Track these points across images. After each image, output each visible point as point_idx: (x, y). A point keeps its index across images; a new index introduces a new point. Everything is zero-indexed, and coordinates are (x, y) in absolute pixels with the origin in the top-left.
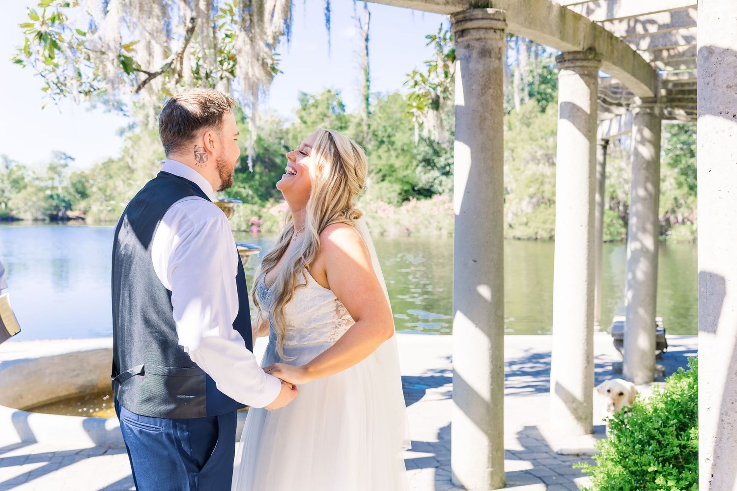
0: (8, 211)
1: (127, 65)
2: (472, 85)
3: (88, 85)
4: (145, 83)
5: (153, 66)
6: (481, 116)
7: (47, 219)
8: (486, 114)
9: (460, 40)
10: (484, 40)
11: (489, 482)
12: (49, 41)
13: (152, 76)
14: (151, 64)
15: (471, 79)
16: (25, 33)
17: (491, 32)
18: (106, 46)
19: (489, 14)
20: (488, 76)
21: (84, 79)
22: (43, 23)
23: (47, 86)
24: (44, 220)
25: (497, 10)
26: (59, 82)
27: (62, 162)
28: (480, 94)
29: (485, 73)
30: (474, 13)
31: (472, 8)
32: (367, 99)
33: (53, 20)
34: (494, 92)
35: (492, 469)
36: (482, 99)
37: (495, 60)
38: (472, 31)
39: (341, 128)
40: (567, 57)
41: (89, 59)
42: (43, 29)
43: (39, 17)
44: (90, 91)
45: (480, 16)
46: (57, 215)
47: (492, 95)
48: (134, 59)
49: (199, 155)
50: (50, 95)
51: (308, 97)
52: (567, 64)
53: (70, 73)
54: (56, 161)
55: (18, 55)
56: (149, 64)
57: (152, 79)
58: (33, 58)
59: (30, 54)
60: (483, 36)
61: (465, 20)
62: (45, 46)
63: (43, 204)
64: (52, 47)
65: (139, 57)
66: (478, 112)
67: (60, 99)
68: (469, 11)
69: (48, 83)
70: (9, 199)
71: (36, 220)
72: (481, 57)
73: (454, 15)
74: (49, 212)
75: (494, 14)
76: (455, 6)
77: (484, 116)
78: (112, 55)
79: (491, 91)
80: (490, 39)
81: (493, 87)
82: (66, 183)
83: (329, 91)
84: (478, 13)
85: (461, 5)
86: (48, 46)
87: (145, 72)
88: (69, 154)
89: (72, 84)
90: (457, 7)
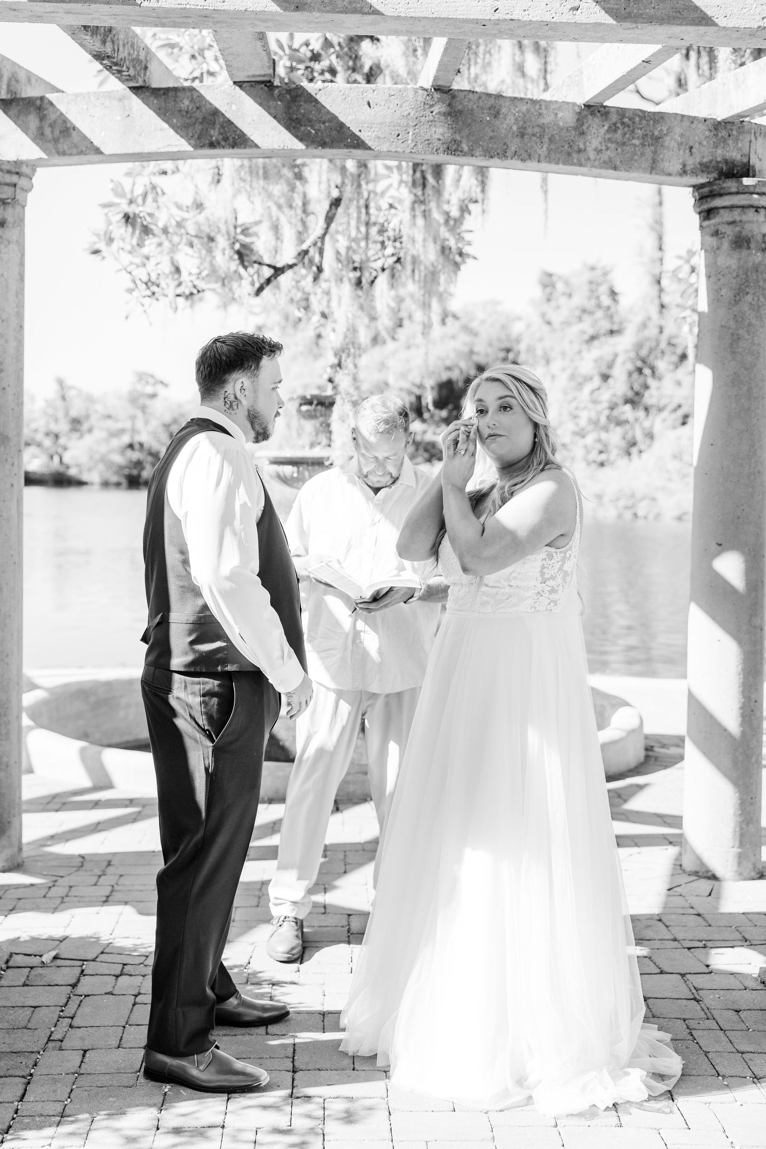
0: (62, 469)
1: (243, 255)
2: (721, 289)
3: (190, 284)
4: (268, 281)
5: (281, 255)
6: (733, 334)
7: (124, 482)
8: (741, 332)
9: (706, 223)
10: (739, 224)
11: (735, 868)
12: (138, 226)
13: (278, 271)
14: (279, 252)
15: (719, 280)
16: (106, 215)
17: (751, 214)
18: (216, 229)
19: (747, 186)
20: (744, 277)
21: (184, 276)
22: (131, 202)
23: (132, 286)
24: (118, 485)
25: (760, 179)
26: (149, 280)
27: (149, 390)
28: (733, 302)
29: (741, 272)
30: (725, 185)
31: (723, 178)
32: (659, 282)
33: (145, 196)
34: (753, 300)
35: (740, 850)
36: (735, 309)
37: (756, 252)
38: (722, 211)
39: (612, 332)
41: (191, 245)
42: (131, 210)
43: (125, 193)
44: (192, 294)
45: (734, 190)
46: (139, 476)
47: (750, 304)
48: (254, 247)
49: (229, 402)
50: (137, 298)
51: (554, 278)
53: (167, 268)
54: (139, 387)
55: (95, 243)
56: (276, 252)
57: (279, 275)
58: (115, 246)
59: (111, 240)
60: (738, 218)
61: (713, 195)
62: (133, 233)
63: (119, 459)
64: (143, 235)
65: (262, 245)
66: (729, 328)
67: (150, 305)
68: (717, 182)
69: (134, 282)
70: (65, 449)
71: (106, 484)
72: (734, 249)
73: (697, 187)
74: (126, 472)
75: (754, 186)
76: (697, 176)
77: (738, 335)
78: (222, 242)
79: (749, 298)
80: (749, 222)
81: (751, 292)
82: (154, 424)
83: (593, 269)
84: (731, 185)
85: (705, 175)
86: (137, 232)
87: (269, 266)
88: (160, 376)
89: (167, 284)
90: (699, 177)
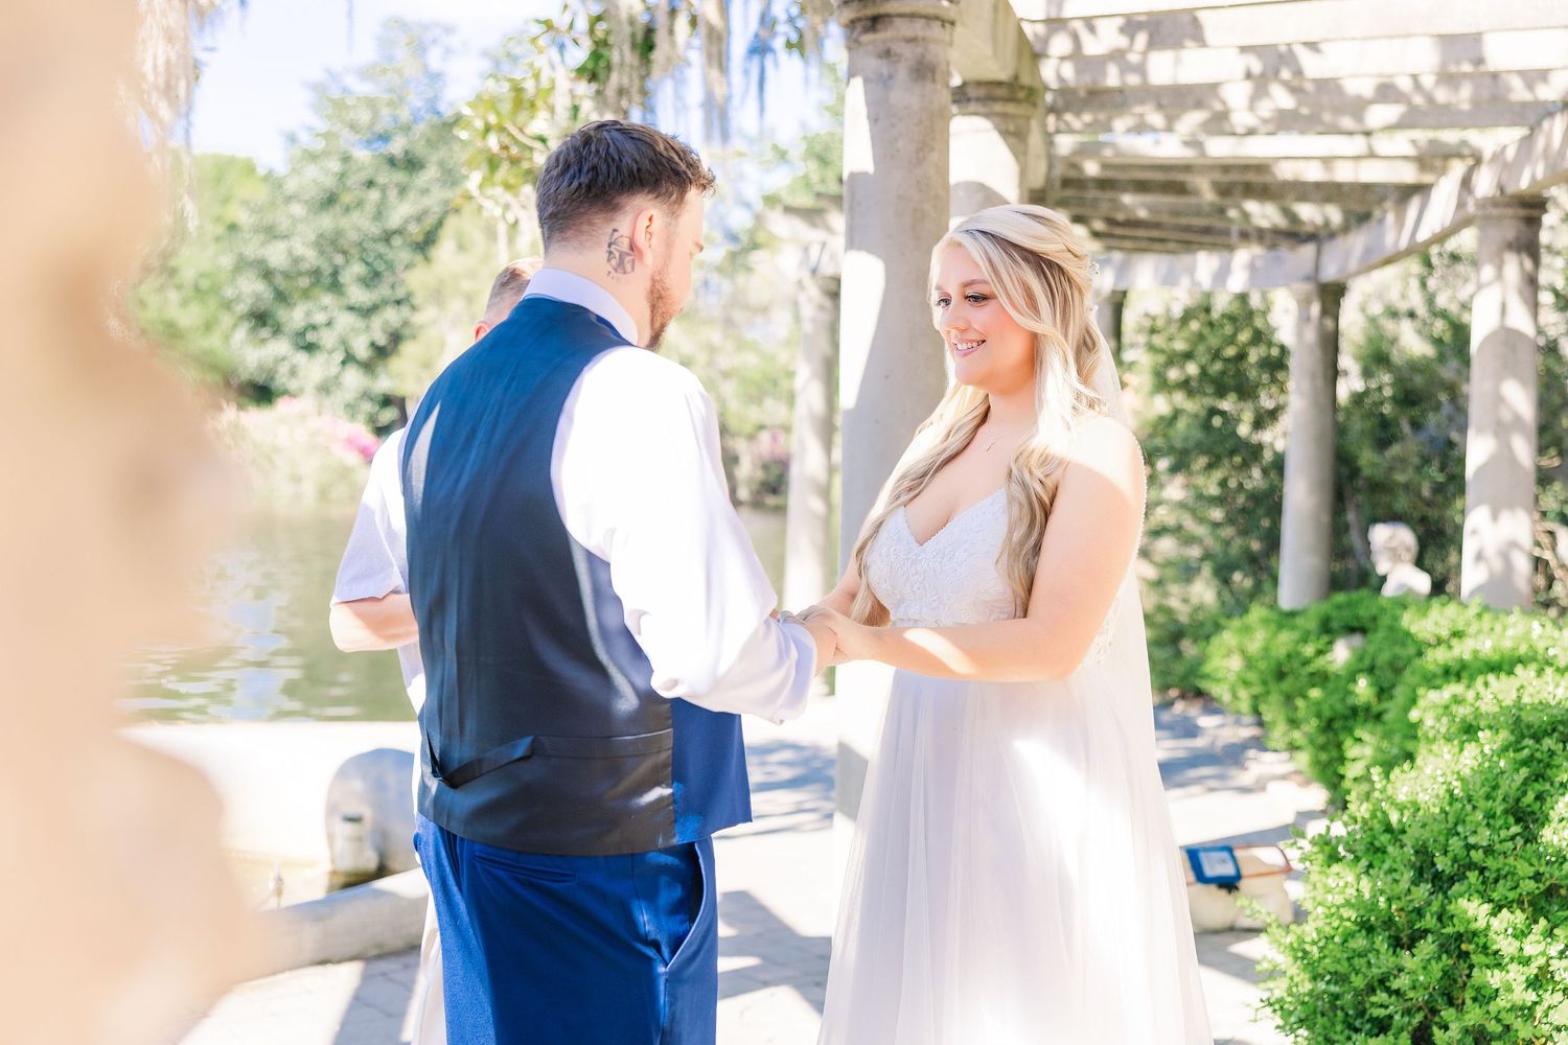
2: (896, 140)
6: (915, 210)
8: (926, 206)
10: (922, 43)
17: (936, 26)
28: (914, 160)
29: (924, 116)
34: (940, 160)
36: (916, 171)
38: (898, 21)
40: (972, 92)
47: (936, 165)
49: (617, 254)
52: (973, 107)
60: (920, 34)
72: (915, 80)
79: (935, 156)
80: (933, 41)
81: (937, 147)
